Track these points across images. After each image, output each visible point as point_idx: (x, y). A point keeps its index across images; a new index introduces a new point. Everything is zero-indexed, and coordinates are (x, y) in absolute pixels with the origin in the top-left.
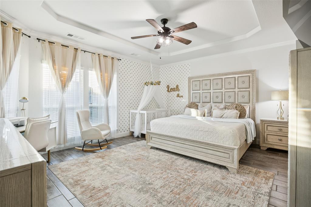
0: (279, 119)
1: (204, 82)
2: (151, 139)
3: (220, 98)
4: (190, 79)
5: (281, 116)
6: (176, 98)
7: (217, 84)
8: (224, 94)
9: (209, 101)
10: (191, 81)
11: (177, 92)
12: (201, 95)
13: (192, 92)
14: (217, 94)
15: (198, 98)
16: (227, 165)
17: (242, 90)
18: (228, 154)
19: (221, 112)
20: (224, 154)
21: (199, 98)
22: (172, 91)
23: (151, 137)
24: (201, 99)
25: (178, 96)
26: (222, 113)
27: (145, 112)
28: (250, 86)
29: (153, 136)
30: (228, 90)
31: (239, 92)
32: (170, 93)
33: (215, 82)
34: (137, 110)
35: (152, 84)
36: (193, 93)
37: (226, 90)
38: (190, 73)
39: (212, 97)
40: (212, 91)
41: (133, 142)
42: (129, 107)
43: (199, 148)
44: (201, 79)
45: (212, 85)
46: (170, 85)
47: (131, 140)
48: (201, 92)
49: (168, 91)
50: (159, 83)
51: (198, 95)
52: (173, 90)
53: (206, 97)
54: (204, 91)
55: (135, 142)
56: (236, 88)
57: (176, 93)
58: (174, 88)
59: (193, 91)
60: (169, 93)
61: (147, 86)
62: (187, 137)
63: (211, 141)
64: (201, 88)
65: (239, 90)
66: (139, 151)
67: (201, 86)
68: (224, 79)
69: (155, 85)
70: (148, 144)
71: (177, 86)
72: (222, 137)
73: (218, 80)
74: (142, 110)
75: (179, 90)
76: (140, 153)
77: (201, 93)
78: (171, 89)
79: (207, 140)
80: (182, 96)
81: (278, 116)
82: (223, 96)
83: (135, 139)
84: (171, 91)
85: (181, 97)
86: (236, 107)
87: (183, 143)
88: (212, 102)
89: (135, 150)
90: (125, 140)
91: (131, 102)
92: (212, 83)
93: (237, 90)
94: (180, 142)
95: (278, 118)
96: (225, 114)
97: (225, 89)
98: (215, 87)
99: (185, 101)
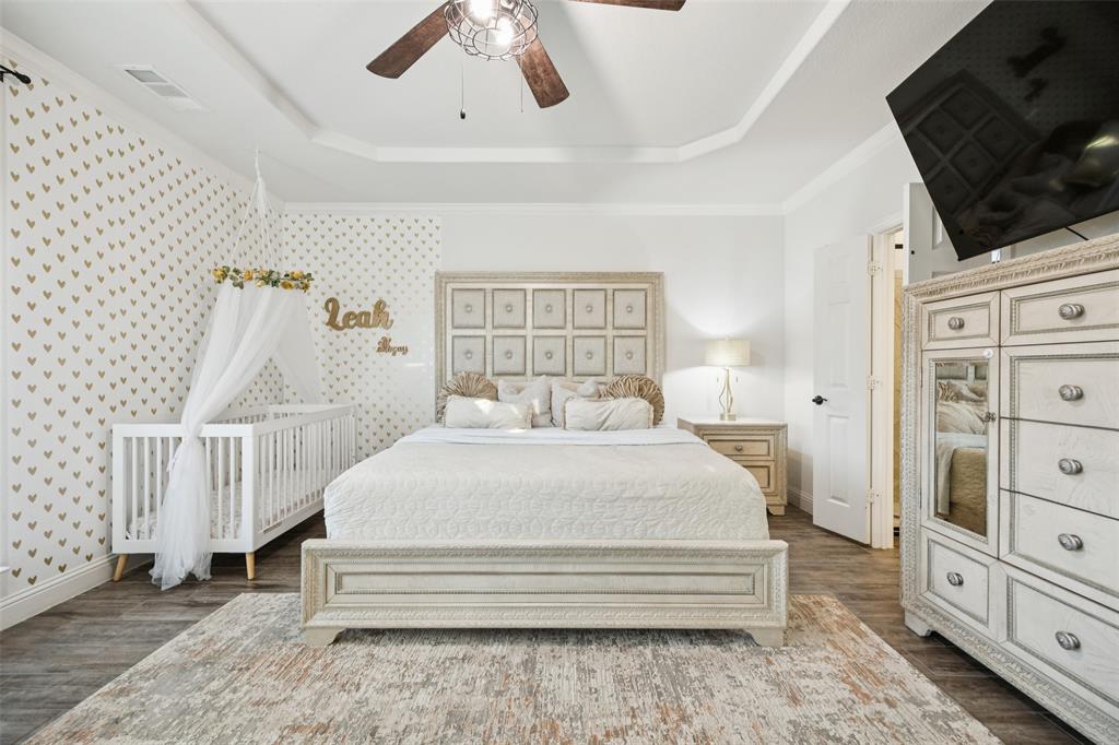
0: (726, 418)
1: (502, 298)
2: (339, 585)
3: (558, 356)
4: (442, 279)
5: (729, 411)
6: (375, 356)
7: (549, 309)
8: (569, 343)
9: (519, 369)
10: (449, 291)
11: (379, 333)
12: (489, 346)
13: (450, 332)
14: (549, 345)
15: (478, 357)
16: (748, 623)
17: (624, 332)
18: (748, 575)
19: (598, 408)
20: (731, 578)
21: (481, 357)
22: (352, 327)
23: (339, 578)
24: (489, 360)
25: (385, 346)
26: (602, 414)
27: (245, 431)
28: (648, 322)
29: (350, 569)
30: (584, 332)
31: (616, 340)
32: (340, 333)
33: (542, 300)
34: (178, 421)
35: (270, 279)
36: (454, 337)
37: (577, 332)
38: (438, 256)
39: (529, 355)
40: (529, 332)
41: (169, 636)
42: (101, 410)
43: (627, 577)
44: (489, 286)
45: (529, 311)
46: (341, 300)
47: (137, 615)
48: (489, 333)
49: (332, 323)
50: (302, 282)
51: (477, 345)
52: (359, 320)
53: (509, 354)
54: (501, 332)
55: (186, 624)
56: (610, 326)
57: (377, 334)
58: (362, 314)
59: (454, 327)
60: (335, 332)
61: (241, 286)
62: (564, 541)
63: (677, 536)
64: (489, 320)
65: (615, 333)
66: (272, 696)
67: (489, 312)
68: (571, 292)
69: (285, 286)
70: (319, 623)
71: (380, 306)
72: (720, 512)
73: (554, 293)
74: (217, 420)
75: (387, 324)
76: (290, 713)
77: (489, 339)
78: (349, 315)
79: (660, 536)
80: (404, 350)
81: (722, 411)
82: (569, 350)
83: (173, 598)
84: (346, 325)
85: (399, 354)
86: (640, 389)
87: (546, 569)
88: (529, 372)
89: (227, 696)
90: (88, 637)
91: (113, 375)
92: (529, 304)
93: (610, 332)
94: (530, 568)
95: (722, 417)
96: (613, 414)
97: (574, 328)
98: (544, 320)
99: (418, 368)
